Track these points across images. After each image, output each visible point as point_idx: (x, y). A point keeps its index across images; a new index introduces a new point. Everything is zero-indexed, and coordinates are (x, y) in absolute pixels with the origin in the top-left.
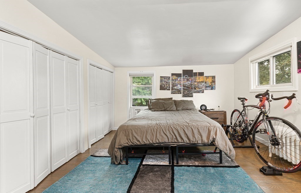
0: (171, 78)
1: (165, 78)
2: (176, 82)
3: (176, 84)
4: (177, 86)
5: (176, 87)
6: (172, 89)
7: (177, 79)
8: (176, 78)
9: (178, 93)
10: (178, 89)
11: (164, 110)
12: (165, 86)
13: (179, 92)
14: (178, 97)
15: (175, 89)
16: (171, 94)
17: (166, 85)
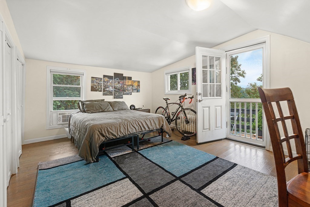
0: (103, 79)
1: (97, 79)
2: (108, 84)
3: (108, 86)
4: (109, 87)
5: (107, 89)
6: (104, 91)
7: (109, 81)
8: (108, 80)
9: (110, 95)
10: (110, 91)
11: (102, 112)
12: (96, 87)
13: (110, 93)
14: (110, 99)
15: (107, 91)
16: (103, 95)
17: (98, 86)
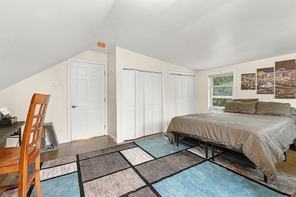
0: (256, 74)
1: (248, 75)
2: (264, 79)
3: (264, 81)
4: (266, 84)
5: (263, 86)
6: (258, 88)
7: (266, 75)
8: (264, 73)
9: (268, 93)
10: (267, 88)
11: (238, 112)
12: (247, 85)
13: (269, 91)
14: (269, 98)
15: (263, 88)
16: (257, 94)
17: (250, 83)
